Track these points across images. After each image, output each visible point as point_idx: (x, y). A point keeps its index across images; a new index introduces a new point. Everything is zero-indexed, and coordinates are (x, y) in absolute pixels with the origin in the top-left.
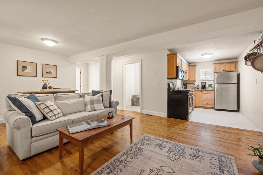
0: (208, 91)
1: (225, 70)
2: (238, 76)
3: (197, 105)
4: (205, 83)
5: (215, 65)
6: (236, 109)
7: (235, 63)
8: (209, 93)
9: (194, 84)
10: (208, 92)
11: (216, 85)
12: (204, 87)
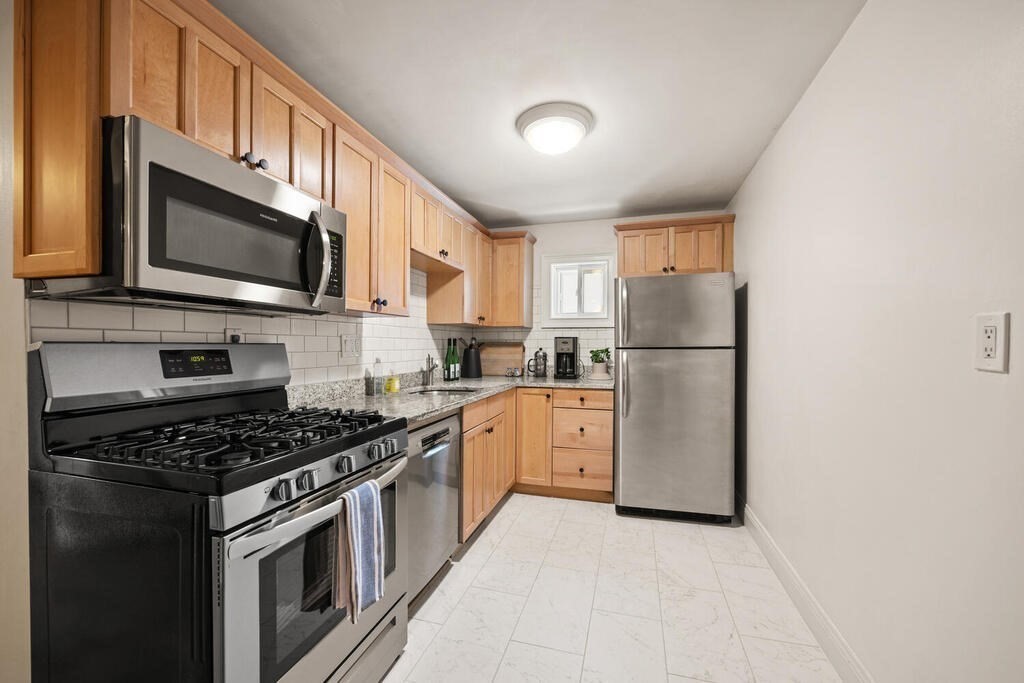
0: (583, 394)
1: (673, 269)
2: (741, 298)
3: (525, 479)
4: (575, 340)
5: (620, 233)
6: (727, 510)
7: (723, 226)
8: (587, 404)
9: (521, 349)
10: (582, 399)
11: (624, 355)
12: (567, 364)
